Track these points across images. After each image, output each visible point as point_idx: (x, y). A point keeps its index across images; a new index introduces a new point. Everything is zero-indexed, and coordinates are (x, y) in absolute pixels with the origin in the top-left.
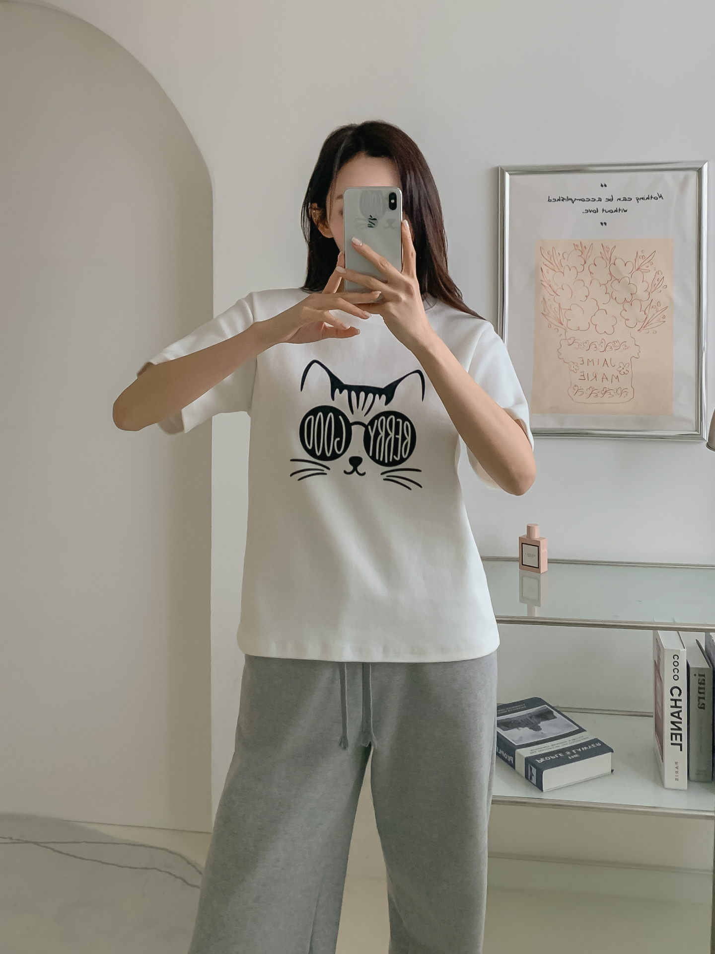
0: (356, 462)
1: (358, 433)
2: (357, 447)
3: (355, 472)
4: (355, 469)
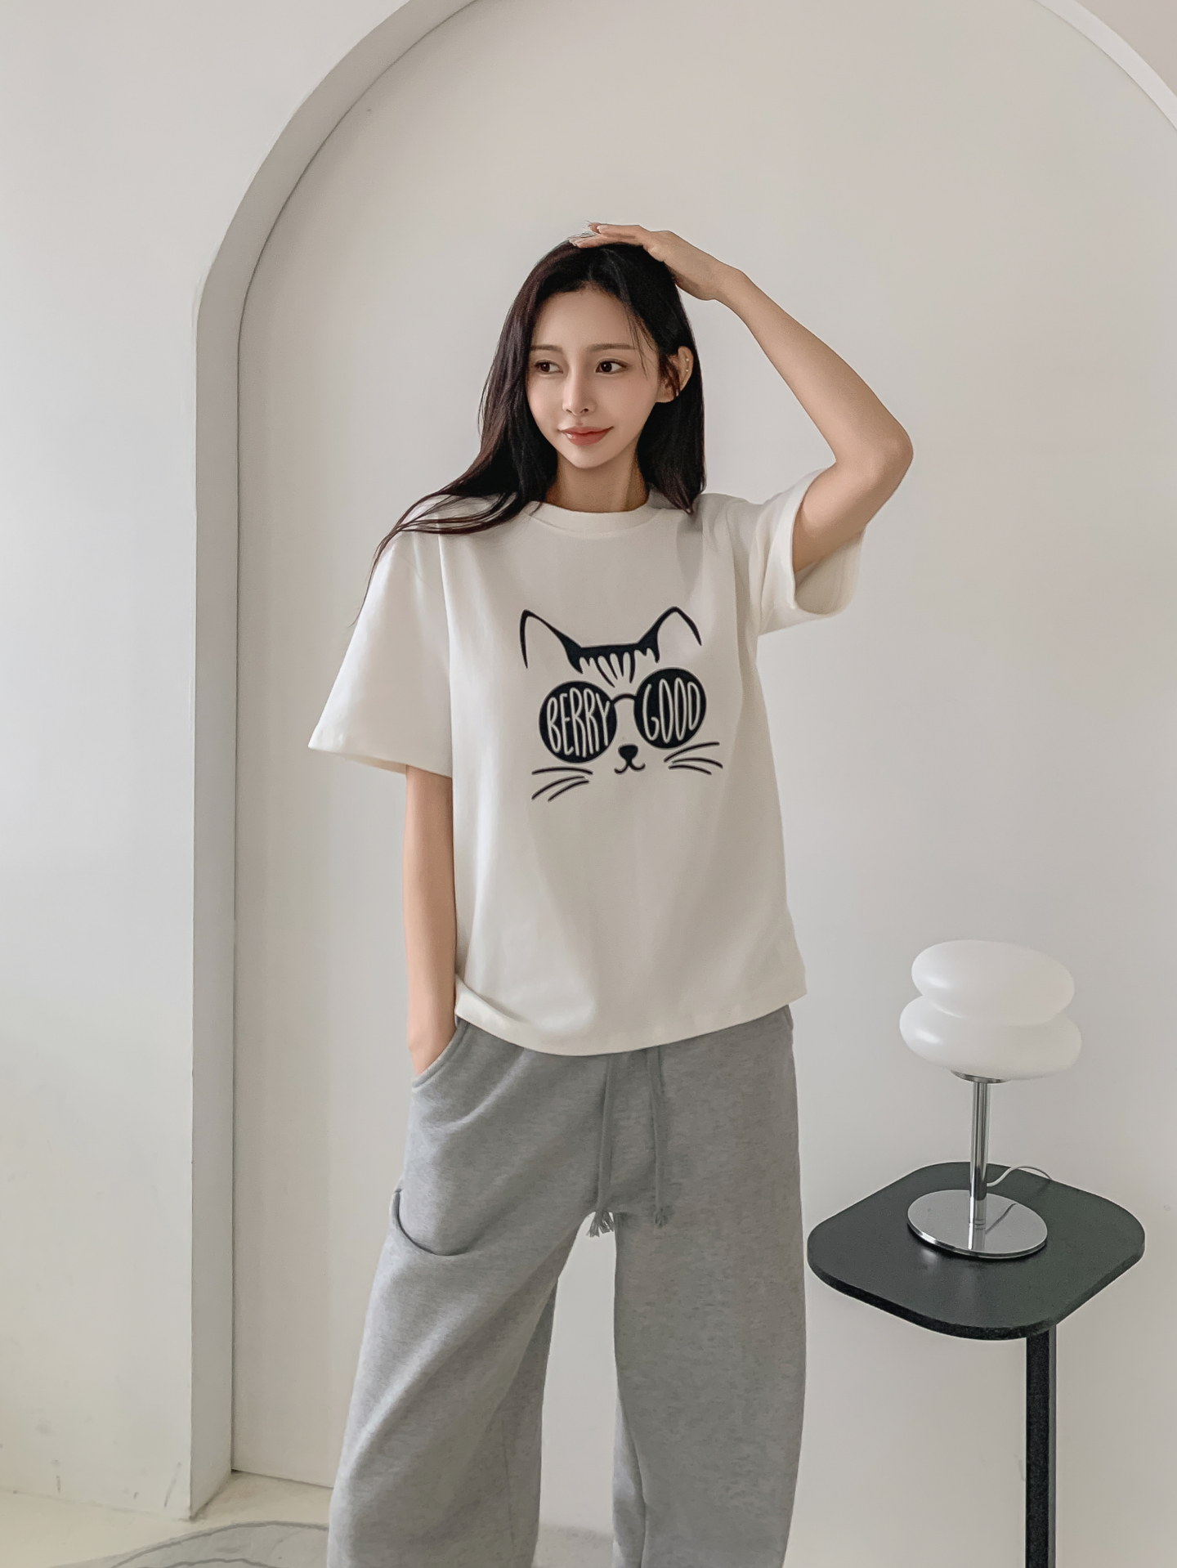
0: (628, 752)
1: (625, 709)
2: (627, 731)
3: (629, 769)
4: (629, 764)
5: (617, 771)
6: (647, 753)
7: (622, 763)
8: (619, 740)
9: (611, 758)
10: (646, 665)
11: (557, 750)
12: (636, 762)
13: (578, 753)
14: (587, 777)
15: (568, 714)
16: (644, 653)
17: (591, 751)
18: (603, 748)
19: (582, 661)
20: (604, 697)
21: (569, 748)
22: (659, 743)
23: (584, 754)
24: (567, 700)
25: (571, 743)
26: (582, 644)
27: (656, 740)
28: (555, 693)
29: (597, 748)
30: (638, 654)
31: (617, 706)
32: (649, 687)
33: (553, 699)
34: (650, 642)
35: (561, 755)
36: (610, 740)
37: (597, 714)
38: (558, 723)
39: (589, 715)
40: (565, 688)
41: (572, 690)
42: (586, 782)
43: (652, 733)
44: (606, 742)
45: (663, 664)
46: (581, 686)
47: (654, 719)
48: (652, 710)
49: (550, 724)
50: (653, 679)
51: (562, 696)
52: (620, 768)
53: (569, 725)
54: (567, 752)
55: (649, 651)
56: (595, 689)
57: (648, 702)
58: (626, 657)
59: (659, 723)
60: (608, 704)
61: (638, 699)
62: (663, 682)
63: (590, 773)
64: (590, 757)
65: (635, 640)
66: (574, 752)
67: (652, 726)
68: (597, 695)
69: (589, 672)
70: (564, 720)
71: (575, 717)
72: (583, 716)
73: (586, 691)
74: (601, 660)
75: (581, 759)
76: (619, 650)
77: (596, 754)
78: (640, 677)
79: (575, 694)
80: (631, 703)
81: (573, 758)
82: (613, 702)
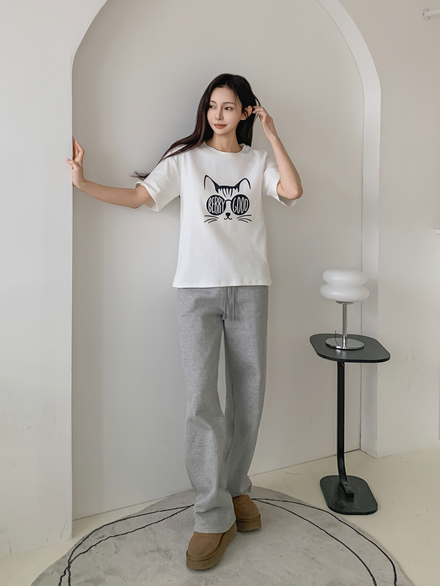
0: (228, 214)
1: (228, 204)
2: (228, 209)
3: (228, 219)
4: (228, 217)
5: (224, 219)
6: (233, 215)
7: (227, 217)
8: (226, 211)
9: (224, 215)
10: (235, 192)
11: (210, 211)
12: (229, 217)
13: (215, 213)
14: (217, 219)
15: (214, 203)
16: (235, 189)
17: (219, 213)
18: (222, 213)
19: (219, 189)
20: (223, 200)
21: (213, 211)
22: (236, 213)
23: (217, 214)
24: (214, 199)
25: (214, 210)
26: (220, 185)
27: (236, 212)
28: (211, 197)
29: (220, 213)
30: (234, 189)
31: (226, 202)
32: (235, 198)
33: (211, 198)
34: (237, 187)
35: (211, 213)
36: (224, 211)
37: (221, 204)
38: (211, 205)
39: (219, 204)
40: (214, 196)
41: (216, 197)
42: (217, 220)
43: (235, 211)
44: (223, 212)
45: (240, 193)
46: (218, 196)
47: (235, 207)
48: (236, 205)
49: (209, 205)
50: (237, 197)
51: (213, 198)
52: (226, 218)
53: (214, 206)
54: (213, 212)
55: (237, 189)
56: (221, 198)
57: (235, 202)
58: (231, 189)
59: (237, 208)
60: (224, 201)
61: (232, 201)
62: (239, 197)
63: (218, 218)
64: (218, 214)
65: (234, 186)
66: (214, 212)
67: (235, 209)
68: (222, 199)
69: (220, 193)
70: (213, 204)
71: (216, 203)
72: (218, 204)
73: (219, 198)
74: (224, 189)
75: (216, 215)
76: (229, 188)
77: (220, 214)
78: (233, 196)
79: (216, 198)
80: (230, 202)
81: (214, 214)
82: (226, 201)
